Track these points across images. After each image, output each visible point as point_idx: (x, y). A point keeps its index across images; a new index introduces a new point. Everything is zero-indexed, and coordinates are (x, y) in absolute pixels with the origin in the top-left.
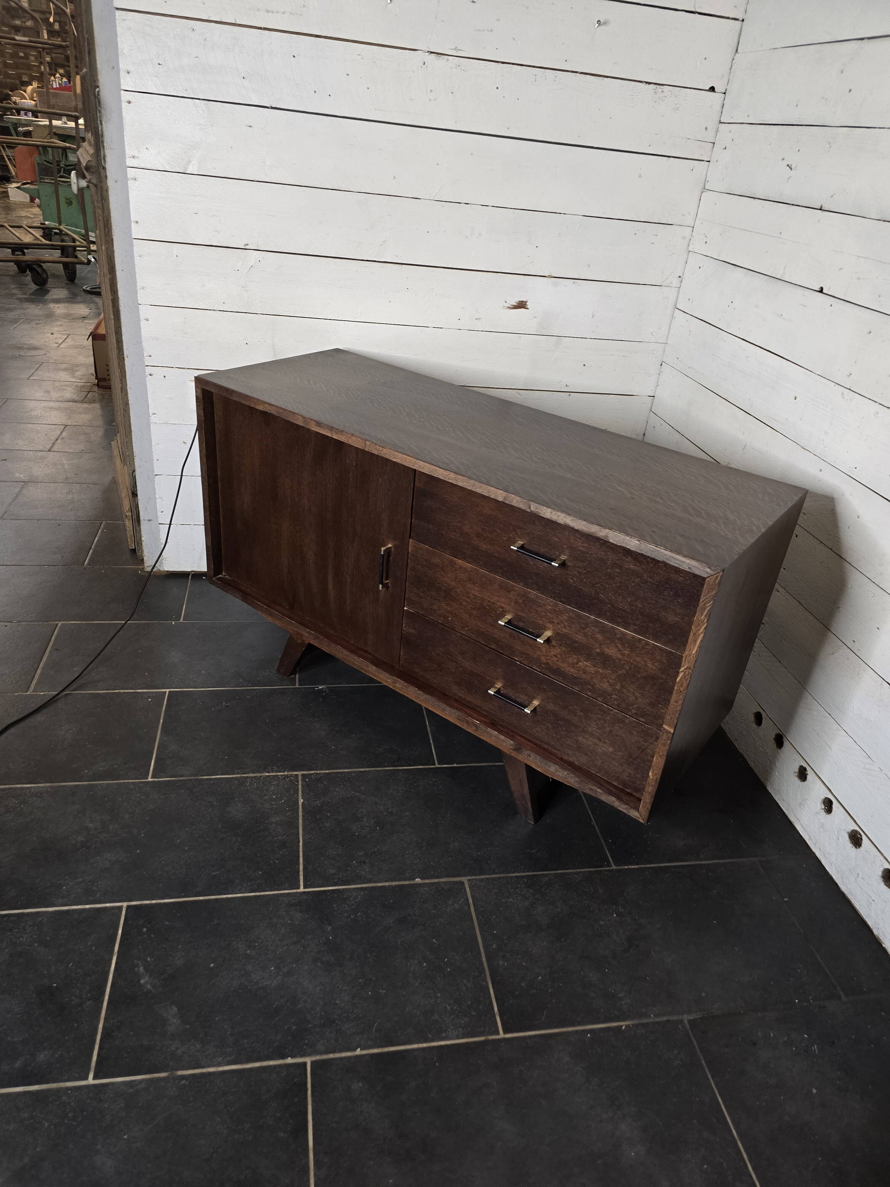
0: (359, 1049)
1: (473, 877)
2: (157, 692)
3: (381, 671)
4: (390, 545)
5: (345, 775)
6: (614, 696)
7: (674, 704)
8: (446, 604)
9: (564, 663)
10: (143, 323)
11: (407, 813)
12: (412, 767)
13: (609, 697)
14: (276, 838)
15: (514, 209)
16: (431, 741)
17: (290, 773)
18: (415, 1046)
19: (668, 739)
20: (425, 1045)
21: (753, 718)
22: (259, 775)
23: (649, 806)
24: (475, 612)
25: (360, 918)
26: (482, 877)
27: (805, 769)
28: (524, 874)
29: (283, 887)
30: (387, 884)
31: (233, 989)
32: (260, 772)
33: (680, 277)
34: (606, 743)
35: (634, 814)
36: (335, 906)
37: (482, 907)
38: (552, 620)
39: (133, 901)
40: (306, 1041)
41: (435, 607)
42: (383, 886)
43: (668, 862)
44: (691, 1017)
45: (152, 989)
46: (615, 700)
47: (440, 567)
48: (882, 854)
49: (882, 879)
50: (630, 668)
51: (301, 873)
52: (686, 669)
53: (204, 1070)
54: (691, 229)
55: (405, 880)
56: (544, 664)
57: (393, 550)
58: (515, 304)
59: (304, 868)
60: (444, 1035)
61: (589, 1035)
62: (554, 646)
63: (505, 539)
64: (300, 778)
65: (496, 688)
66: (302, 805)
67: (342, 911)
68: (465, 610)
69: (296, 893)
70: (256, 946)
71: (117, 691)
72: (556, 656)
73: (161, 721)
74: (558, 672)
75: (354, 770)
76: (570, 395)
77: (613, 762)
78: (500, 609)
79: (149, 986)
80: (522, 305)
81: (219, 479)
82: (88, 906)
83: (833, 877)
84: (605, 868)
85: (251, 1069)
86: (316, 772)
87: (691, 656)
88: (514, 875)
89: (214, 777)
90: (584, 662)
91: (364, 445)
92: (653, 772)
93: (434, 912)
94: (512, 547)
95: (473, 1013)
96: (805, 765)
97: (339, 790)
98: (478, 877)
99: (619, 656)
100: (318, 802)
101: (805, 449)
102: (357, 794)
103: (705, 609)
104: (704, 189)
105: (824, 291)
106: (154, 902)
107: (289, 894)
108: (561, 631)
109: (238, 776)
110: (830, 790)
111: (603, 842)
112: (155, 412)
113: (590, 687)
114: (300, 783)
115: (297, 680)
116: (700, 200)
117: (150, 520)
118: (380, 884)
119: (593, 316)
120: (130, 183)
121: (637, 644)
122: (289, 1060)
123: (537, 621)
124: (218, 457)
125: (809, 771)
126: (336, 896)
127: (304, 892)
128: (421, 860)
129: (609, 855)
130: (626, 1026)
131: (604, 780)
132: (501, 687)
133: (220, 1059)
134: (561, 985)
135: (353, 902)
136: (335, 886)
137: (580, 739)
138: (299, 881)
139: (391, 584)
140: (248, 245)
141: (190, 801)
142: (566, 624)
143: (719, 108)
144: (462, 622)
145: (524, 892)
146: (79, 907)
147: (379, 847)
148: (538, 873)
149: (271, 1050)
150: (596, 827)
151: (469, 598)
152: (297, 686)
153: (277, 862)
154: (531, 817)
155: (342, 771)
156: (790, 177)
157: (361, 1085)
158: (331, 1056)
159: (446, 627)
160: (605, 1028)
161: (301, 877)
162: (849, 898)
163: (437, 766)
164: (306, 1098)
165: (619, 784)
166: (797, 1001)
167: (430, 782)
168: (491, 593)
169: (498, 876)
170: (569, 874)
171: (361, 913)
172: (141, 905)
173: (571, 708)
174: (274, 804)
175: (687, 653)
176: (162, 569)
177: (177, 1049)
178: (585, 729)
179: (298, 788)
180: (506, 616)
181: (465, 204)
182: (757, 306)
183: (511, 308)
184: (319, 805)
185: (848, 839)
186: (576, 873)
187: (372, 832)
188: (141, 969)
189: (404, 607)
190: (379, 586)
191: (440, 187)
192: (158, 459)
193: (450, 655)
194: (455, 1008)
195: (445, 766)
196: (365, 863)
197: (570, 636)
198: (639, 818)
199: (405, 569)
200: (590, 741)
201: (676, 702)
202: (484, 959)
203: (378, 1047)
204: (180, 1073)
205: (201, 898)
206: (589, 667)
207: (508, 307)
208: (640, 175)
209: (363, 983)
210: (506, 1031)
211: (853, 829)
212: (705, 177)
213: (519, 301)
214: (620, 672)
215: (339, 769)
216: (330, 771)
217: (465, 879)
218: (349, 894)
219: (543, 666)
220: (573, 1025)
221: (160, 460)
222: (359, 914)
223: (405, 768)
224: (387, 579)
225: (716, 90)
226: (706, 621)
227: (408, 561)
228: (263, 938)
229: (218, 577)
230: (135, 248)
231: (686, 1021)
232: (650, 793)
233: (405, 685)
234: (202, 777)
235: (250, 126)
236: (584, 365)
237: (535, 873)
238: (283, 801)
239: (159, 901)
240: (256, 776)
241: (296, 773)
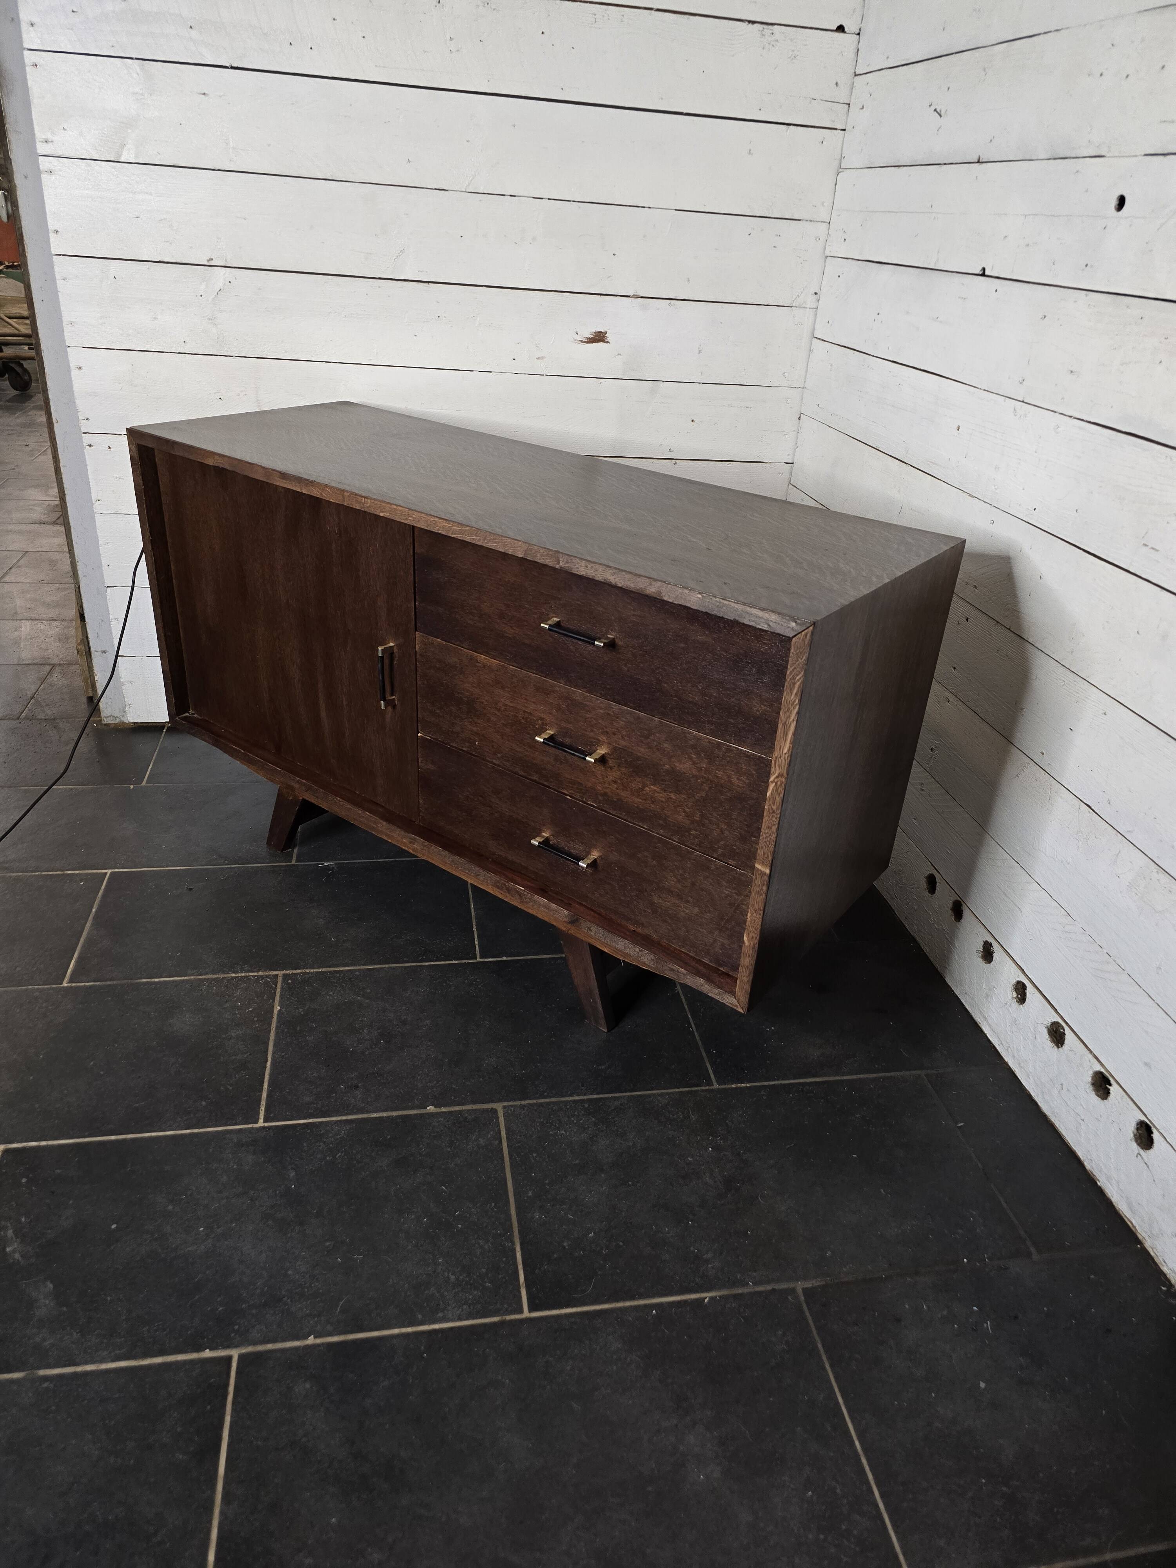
0: (312, 1336)
1: (511, 1103)
2: (93, 874)
3: (393, 827)
4: (391, 644)
5: (344, 975)
6: (693, 832)
7: (766, 831)
8: (471, 722)
9: (627, 791)
10: (75, 373)
11: (427, 1022)
12: (442, 963)
13: (687, 833)
14: (234, 1058)
15: (579, 202)
16: (475, 929)
17: (267, 974)
18: (396, 1331)
19: (764, 885)
20: (409, 1330)
21: (925, 884)
22: (221, 976)
23: (748, 987)
24: (508, 730)
25: (340, 1161)
26: (523, 1102)
27: (991, 945)
28: (585, 1097)
29: (234, 1122)
30: (385, 1114)
31: (138, 1258)
32: (223, 973)
33: (816, 293)
34: (688, 901)
35: (729, 1000)
36: (305, 1144)
37: (519, 1143)
38: (605, 729)
39: (14, 1143)
40: (236, 1327)
41: (458, 729)
42: (379, 1117)
43: (794, 1079)
44: (808, 1285)
45: (20, 1259)
46: (695, 837)
47: (458, 669)
48: (1091, 1052)
49: (1091, 1088)
50: (710, 788)
51: (263, 1102)
52: (777, 777)
53: (79, 1369)
54: (825, 225)
55: (412, 1108)
56: (601, 795)
57: (396, 650)
58: (591, 336)
59: (269, 1096)
60: (440, 1315)
61: (654, 1311)
62: (611, 768)
63: (536, 616)
64: (280, 979)
65: (543, 837)
66: (278, 1015)
67: (314, 1152)
68: (495, 728)
69: (252, 1128)
70: (182, 1199)
72: (615, 782)
73: (94, 911)
74: (619, 804)
75: (358, 967)
76: (675, 463)
77: (701, 930)
78: (540, 722)
79: (17, 1256)
80: (599, 337)
81: (173, 576)
83: (1031, 1093)
84: (704, 1088)
85: (149, 1367)
86: (304, 971)
87: (783, 756)
88: (571, 1098)
89: (156, 979)
90: (652, 787)
91: (341, 498)
92: (749, 934)
93: (449, 1150)
94: (542, 625)
95: (487, 1284)
96: (991, 940)
97: (333, 994)
98: (518, 1103)
99: (695, 772)
100: (302, 1010)
101: (973, 497)
102: (359, 998)
103: (794, 684)
104: (840, 169)
105: (987, 273)
106: (43, 1143)
107: (241, 1130)
108: (618, 745)
109: (192, 977)
110: (1022, 970)
111: (704, 1054)
112: (99, 498)
113: (661, 822)
114: (279, 985)
115: (295, 855)
116: (836, 184)
117: (104, 652)
118: (375, 1115)
119: (700, 352)
120: (44, 177)
121: (716, 751)
122: (207, 1354)
123: (588, 733)
124: (169, 544)
125: (996, 948)
126: (309, 1131)
127: (264, 1127)
128: (438, 1082)
129: (710, 1071)
130: (711, 1298)
131: (691, 957)
132: (550, 835)
133: (105, 1353)
134: (621, 1244)
135: (333, 1139)
136: (310, 1119)
137: (656, 899)
138: (258, 1113)
139: (399, 700)
140: (212, 259)
141: (117, 1011)
142: (624, 733)
143: (852, 55)
144: (493, 746)
145: (582, 1121)
147: (380, 1066)
148: (606, 1096)
149: (181, 1340)
150: (696, 1034)
151: (499, 710)
152: (293, 862)
153: (231, 1088)
154: (603, 1021)
155: (342, 969)
156: (940, 128)
157: (308, 1386)
158: (270, 1346)
159: (474, 755)
160: (679, 1302)
161: (263, 1108)
162: (1053, 1120)
163: (479, 960)
164: (224, 1406)
165: (711, 961)
166: (965, 1260)
167: (466, 981)
168: (526, 699)
169: (547, 1100)
170: (649, 1096)
171: (342, 1153)
172: (24, 1149)
173: (640, 855)
174: (238, 1014)
175: (776, 754)
176: (126, 721)
177: (44, 1340)
178: (661, 885)
179: (275, 993)
180: (548, 731)
181: (511, 196)
182: (907, 313)
183: (585, 342)
184: (302, 1013)
185: (1047, 1036)
186: (661, 1095)
187: (374, 1047)
188: (10, 1233)
189: (418, 732)
190: (380, 704)
191: (473, 173)
192: (108, 564)
193: (481, 796)
194: (461, 1277)
195: (490, 960)
196: (357, 1087)
197: (630, 750)
198: (737, 1006)
199: (414, 676)
200: (668, 902)
201: (769, 827)
202: (513, 1211)
203: (340, 1334)
204: (42, 1372)
205: (113, 1138)
206: (658, 793)
207: (581, 341)
208: (750, 150)
209: (331, 1247)
210: (532, 1309)
211: (1053, 1021)
212: (840, 152)
213: (595, 333)
214: (698, 796)
215: (337, 967)
216: (324, 970)
217: (499, 1107)
218: (328, 1128)
219: (600, 798)
220: (633, 1298)
221: (111, 567)
222: (340, 1154)
223: (432, 963)
224: (392, 695)
225: (846, 30)
226: (797, 701)
227: (416, 664)
228: (194, 1189)
229: (183, 715)
230: (56, 268)
231: (800, 1291)
232: (747, 967)
233: (426, 844)
234: (139, 981)
235: (204, 94)
236: (692, 421)
237: (602, 1096)
238: (250, 1009)
239: (51, 1143)
240: (217, 978)
241: (275, 973)
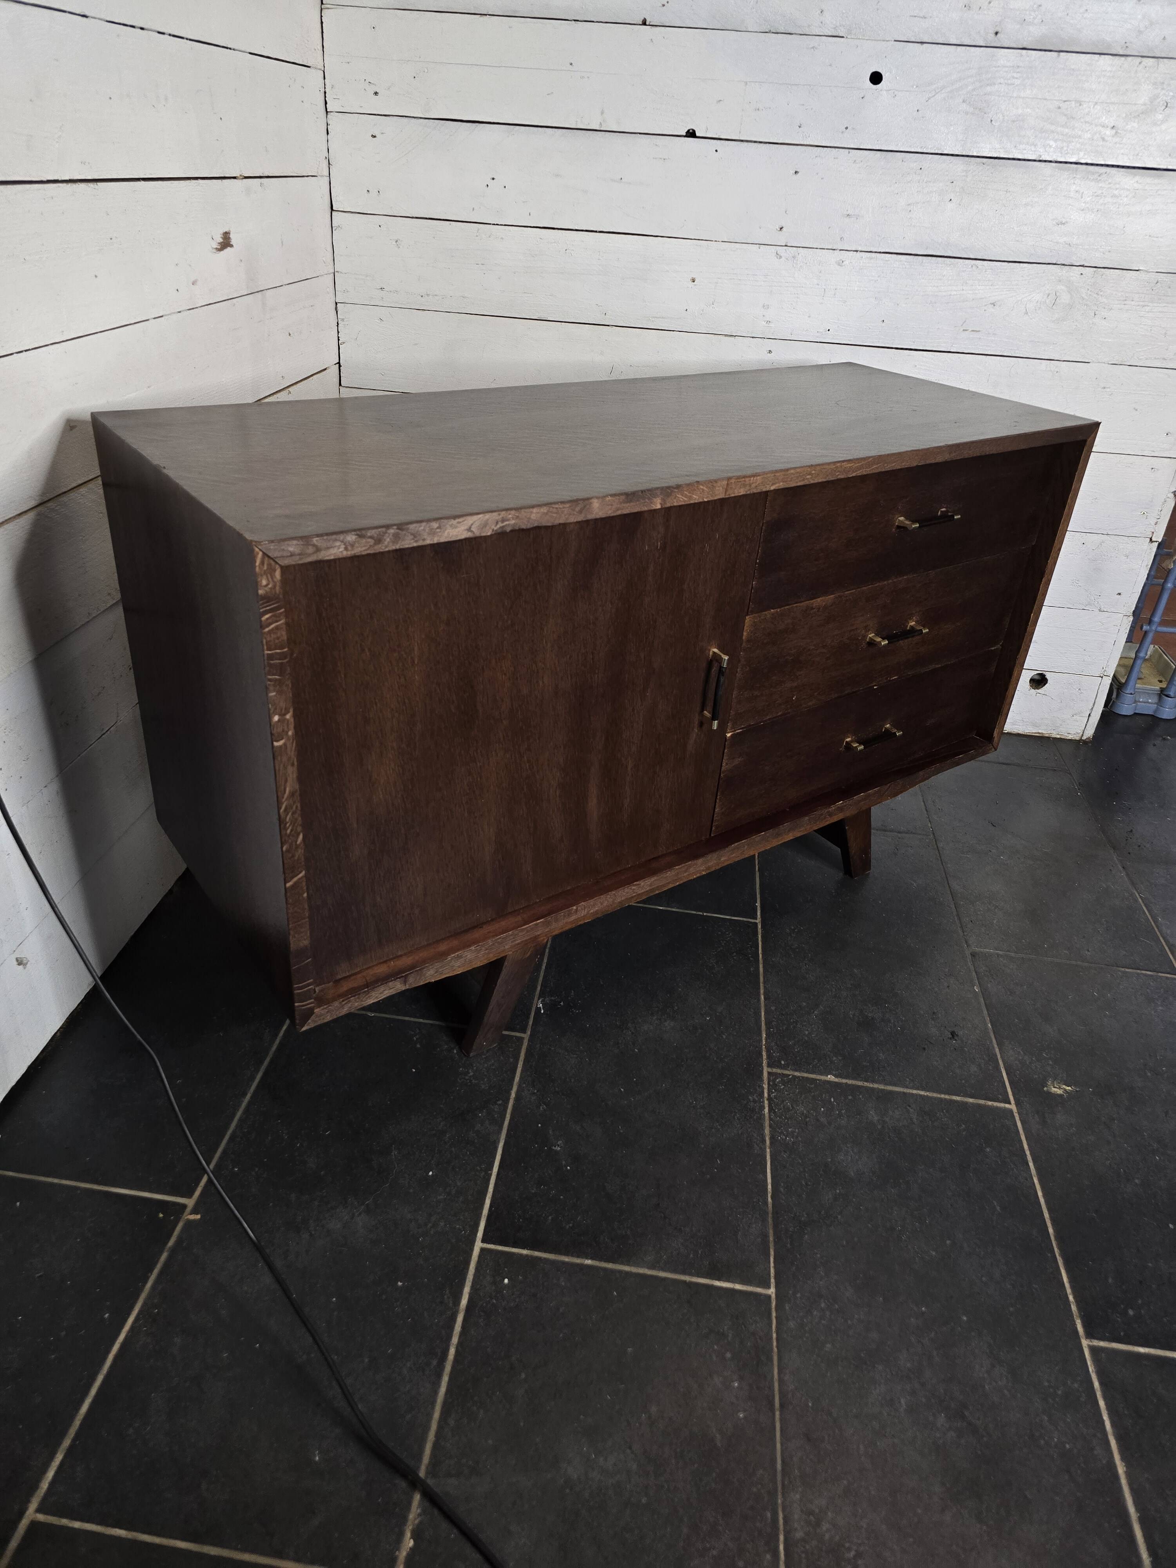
4: (713, 650)
5: (774, 1018)
8: (791, 680)
12: (759, 946)
13: (963, 648)
14: (914, 1120)
17: (765, 1082)
22: (767, 1123)
24: (830, 662)
28: (952, 902)
30: (987, 1019)
33: (326, 158)
41: (776, 697)
54: (322, 74)
56: (905, 664)
58: (222, 240)
63: (882, 526)
64: (777, 1071)
66: (841, 1077)
67: (1042, 1071)
68: (816, 669)
69: (1017, 1114)
70: (1121, 1172)
71: (452, 1351)
73: (589, 1262)
74: (916, 662)
75: (763, 1006)
80: (226, 241)
82: (1102, 1403)
86: (764, 1049)
88: (954, 909)
89: (770, 1187)
90: (945, 627)
93: (1024, 987)
94: (913, 526)
97: (807, 1030)
98: (963, 938)
100: (834, 1058)
101: (732, 336)
102: (816, 1013)
104: (324, 6)
106: (1071, 1298)
107: (1022, 1121)
108: (929, 607)
109: (768, 1150)
114: (788, 1073)
116: (322, 23)
119: (282, 244)
123: (904, 614)
126: (1016, 1072)
127: (1016, 1104)
128: (942, 979)
132: (852, 737)
135: (1026, 1056)
136: (1000, 1069)
138: (996, 1107)
141: (832, 1228)
142: (934, 593)
144: (810, 690)
145: (981, 909)
146: (1106, 1417)
148: (949, 890)
152: (524, 1035)
153: (962, 1126)
155: (763, 1019)
159: (789, 713)
163: (758, 922)
167: (791, 937)
168: (855, 617)
169: (958, 922)
172: (1080, 1318)
173: (926, 694)
174: (839, 1112)
179: (802, 1077)
182: (557, 175)
183: (219, 250)
184: (840, 1058)
187: (894, 1012)
189: (727, 733)
193: (790, 751)
197: (935, 606)
207: (216, 248)
213: (224, 234)
215: (761, 1022)
216: (763, 1033)
217: (967, 950)
218: (1011, 1058)
223: (760, 951)
238: (832, 1100)
239: (1069, 1291)
240: (770, 1126)
241: (765, 1075)
